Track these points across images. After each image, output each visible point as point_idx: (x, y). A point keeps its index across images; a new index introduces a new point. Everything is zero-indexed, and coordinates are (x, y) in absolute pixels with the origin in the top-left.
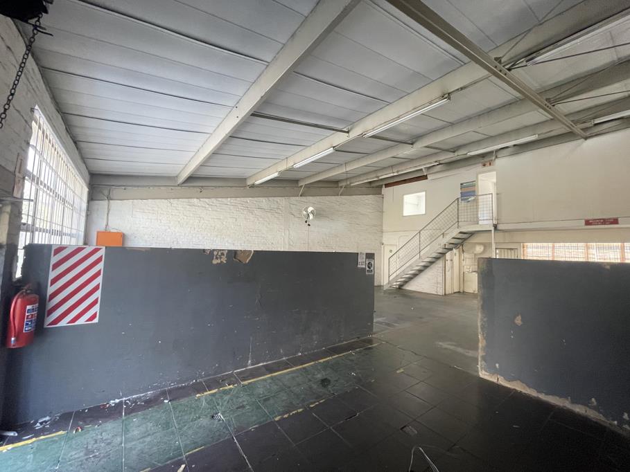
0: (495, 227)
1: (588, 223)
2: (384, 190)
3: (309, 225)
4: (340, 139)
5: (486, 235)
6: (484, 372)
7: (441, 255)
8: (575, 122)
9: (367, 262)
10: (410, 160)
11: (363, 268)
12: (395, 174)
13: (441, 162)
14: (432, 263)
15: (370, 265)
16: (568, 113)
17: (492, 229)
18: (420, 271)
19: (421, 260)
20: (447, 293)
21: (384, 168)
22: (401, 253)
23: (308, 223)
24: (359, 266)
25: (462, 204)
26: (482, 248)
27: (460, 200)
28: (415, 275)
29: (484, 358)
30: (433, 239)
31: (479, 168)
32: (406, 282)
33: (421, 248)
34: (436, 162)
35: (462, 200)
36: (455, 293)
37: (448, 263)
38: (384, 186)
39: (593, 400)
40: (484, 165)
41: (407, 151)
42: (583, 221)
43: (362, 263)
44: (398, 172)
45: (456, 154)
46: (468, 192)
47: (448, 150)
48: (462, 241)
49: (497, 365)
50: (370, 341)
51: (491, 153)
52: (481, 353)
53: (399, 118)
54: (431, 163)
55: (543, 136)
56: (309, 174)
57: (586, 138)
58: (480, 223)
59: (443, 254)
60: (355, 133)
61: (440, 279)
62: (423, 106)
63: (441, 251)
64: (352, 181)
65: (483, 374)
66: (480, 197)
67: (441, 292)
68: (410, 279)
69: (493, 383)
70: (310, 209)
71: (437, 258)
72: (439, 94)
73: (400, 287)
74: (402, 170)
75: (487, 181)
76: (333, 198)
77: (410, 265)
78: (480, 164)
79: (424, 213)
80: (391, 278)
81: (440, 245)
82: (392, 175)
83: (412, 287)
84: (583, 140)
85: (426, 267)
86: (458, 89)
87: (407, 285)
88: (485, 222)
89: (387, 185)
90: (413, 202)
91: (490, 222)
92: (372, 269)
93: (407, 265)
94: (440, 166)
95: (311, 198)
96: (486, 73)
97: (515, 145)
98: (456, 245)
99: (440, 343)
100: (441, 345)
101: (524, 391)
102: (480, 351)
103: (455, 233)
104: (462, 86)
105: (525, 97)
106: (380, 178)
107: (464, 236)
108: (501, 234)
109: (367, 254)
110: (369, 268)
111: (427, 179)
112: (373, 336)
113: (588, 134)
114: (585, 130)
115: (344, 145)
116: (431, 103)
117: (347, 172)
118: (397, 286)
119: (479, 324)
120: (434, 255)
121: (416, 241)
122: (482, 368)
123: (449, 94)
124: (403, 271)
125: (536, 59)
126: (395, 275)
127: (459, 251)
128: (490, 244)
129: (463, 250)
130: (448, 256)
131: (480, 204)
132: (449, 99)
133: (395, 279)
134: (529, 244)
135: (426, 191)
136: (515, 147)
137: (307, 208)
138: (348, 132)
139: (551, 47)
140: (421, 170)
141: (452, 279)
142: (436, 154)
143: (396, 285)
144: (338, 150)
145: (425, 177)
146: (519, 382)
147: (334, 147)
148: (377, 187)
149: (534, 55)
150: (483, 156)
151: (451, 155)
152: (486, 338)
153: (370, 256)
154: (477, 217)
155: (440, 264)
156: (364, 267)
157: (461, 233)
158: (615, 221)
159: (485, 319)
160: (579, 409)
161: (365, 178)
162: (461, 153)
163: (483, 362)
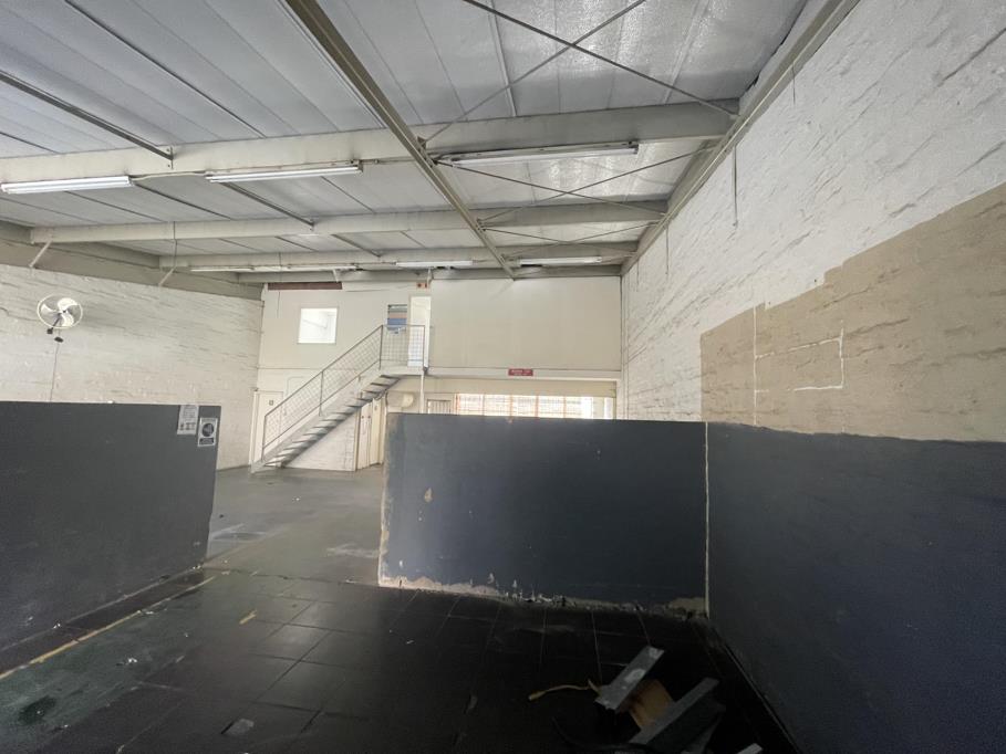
0: (426, 370)
1: (511, 373)
2: (267, 294)
3: (59, 340)
4: (150, 165)
5: (414, 381)
6: (384, 578)
7: (353, 409)
8: (506, 258)
9: (202, 424)
10: (314, 252)
11: (190, 436)
12: (286, 269)
13: (361, 267)
14: (339, 421)
15: (207, 430)
16: (499, 244)
17: (422, 373)
18: (321, 436)
19: (321, 418)
20: (359, 467)
21: (262, 254)
22: (290, 406)
23: (55, 335)
24: (179, 432)
25: (388, 335)
26: (412, 400)
27: (385, 329)
28: (311, 443)
29: (386, 558)
30: (344, 383)
31: (412, 287)
32: (294, 456)
33: (324, 399)
34: (353, 264)
35: (389, 329)
36: (371, 466)
37: (364, 421)
38: (266, 286)
39: (491, 576)
40: (419, 286)
41: (305, 235)
42: (507, 371)
43: (188, 425)
44: (290, 266)
45: (381, 260)
46: (397, 320)
47: (370, 251)
48: (384, 389)
49: (401, 563)
50: (196, 578)
51: (424, 270)
52: (382, 551)
53: (280, 168)
54: (345, 264)
55: (477, 265)
56: (66, 220)
57: (515, 279)
58: (410, 363)
59: (358, 408)
60: (187, 164)
61: (351, 446)
62: (322, 165)
63: (354, 402)
64: (193, 263)
65: (384, 581)
66: (412, 328)
67: (350, 467)
68: (303, 449)
69: (395, 589)
70: (65, 303)
71: (348, 414)
72: (345, 156)
73: (284, 465)
74: (297, 265)
75: (421, 307)
76: (141, 289)
77: (304, 427)
78: (415, 284)
79: (333, 341)
80: (266, 451)
81: (352, 393)
82: (278, 269)
83: (304, 463)
84: (511, 280)
85: (330, 429)
86: (374, 160)
87: (296, 461)
88: (415, 365)
89: (272, 286)
90: (316, 321)
91: (419, 364)
92: (213, 435)
93: (300, 425)
94: (360, 272)
95: (71, 277)
96: (406, 153)
97: (452, 268)
98: (377, 395)
99: (333, 549)
100: (333, 553)
101: (428, 588)
102: (381, 549)
103: (374, 376)
104: (379, 157)
105: (455, 209)
106: (257, 269)
107: (388, 382)
108: (432, 381)
109: (200, 407)
110: (205, 434)
111: (341, 288)
112: (205, 565)
113: (516, 274)
114: (514, 269)
115: (160, 180)
116: (334, 165)
117: (177, 241)
118: (279, 464)
119: (383, 508)
120: (345, 409)
121: (315, 387)
122: (382, 573)
123: (361, 161)
124: (290, 437)
125: (462, 162)
126: (276, 443)
127: (382, 403)
128: (419, 394)
129: (387, 403)
130: (365, 409)
131: (411, 337)
132: (361, 169)
133: (274, 453)
134: (462, 395)
135: (338, 308)
136: (453, 271)
137: (56, 299)
138: (171, 157)
139: (475, 155)
140: (331, 272)
141: (369, 445)
142: (352, 251)
143: (275, 461)
144: (141, 184)
145: (338, 285)
146: (424, 578)
147: (131, 177)
148: (251, 285)
149: (459, 156)
150: (418, 272)
151: (374, 259)
152: (388, 529)
153: (211, 412)
154: (407, 356)
155: (352, 423)
156: (193, 432)
157: (383, 376)
158: (530, 373)
159: (390, 501)
160: (479, 592)
161: (223, 263)
162: (389, 261)
163: (384, 564)
